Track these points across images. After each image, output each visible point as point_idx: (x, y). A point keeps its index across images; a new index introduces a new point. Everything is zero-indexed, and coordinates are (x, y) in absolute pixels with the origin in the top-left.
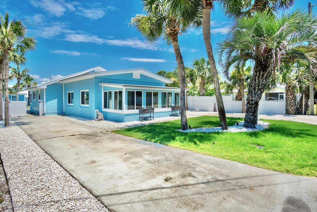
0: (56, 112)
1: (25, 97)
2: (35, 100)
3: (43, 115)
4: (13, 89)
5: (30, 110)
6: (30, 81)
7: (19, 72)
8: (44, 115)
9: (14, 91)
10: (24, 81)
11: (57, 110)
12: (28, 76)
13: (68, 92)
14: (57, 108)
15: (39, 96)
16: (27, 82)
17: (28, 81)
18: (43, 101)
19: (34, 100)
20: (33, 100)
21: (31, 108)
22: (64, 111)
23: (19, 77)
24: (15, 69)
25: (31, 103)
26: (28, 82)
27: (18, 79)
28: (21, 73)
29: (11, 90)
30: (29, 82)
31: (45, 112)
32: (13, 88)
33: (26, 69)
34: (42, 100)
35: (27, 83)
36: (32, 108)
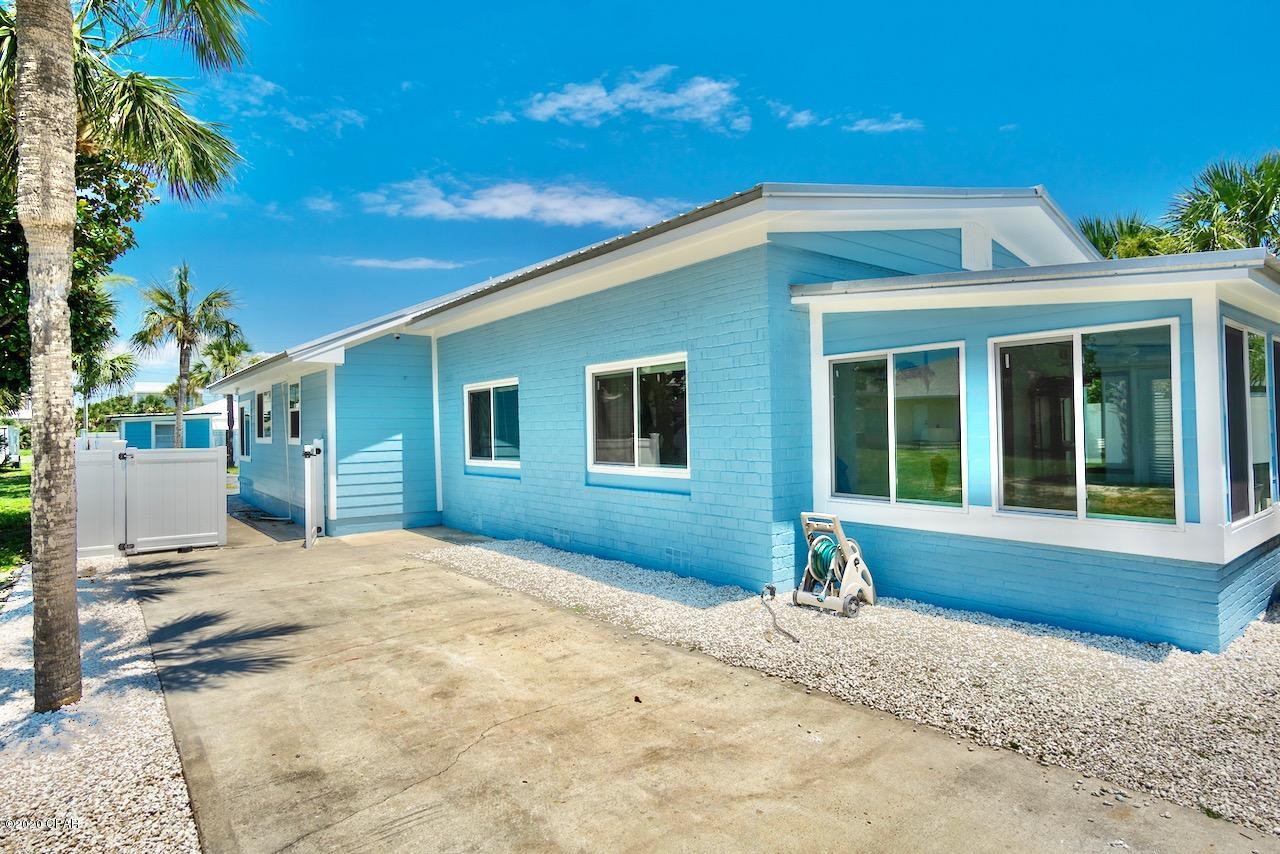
0: (400, 510)
1: (214, 428)
2: (266, 440)
3: (319, 530)
4: (165, 397)
5: (238, 492)
6: (234, 355)
7: (185, 310)
8: (325, 530)
9: (171, 403)
10: (210, 357)
11: (400, 499)
12: (228, 328)
13: (468, 388)
14: (399, 488)
15: (295, 415)
16: (220, 360)
17: (227, 355)
18: (318, 443)
19: (259, 441)
20: (254, 439)
21: (246, 483)
22: (440, 508)
23: (187, 335)
24: (167, 297)
25: (247, 459)
26: (227, 358)
27: (182, 341)
28: (195, 314)
29: (156, 405)
30: (232, 357)
31: (333, 516)
32: (167, 393)
33: (219, 292)
34: (316, 441)
35: (222, 365)
36: (251, 483)
